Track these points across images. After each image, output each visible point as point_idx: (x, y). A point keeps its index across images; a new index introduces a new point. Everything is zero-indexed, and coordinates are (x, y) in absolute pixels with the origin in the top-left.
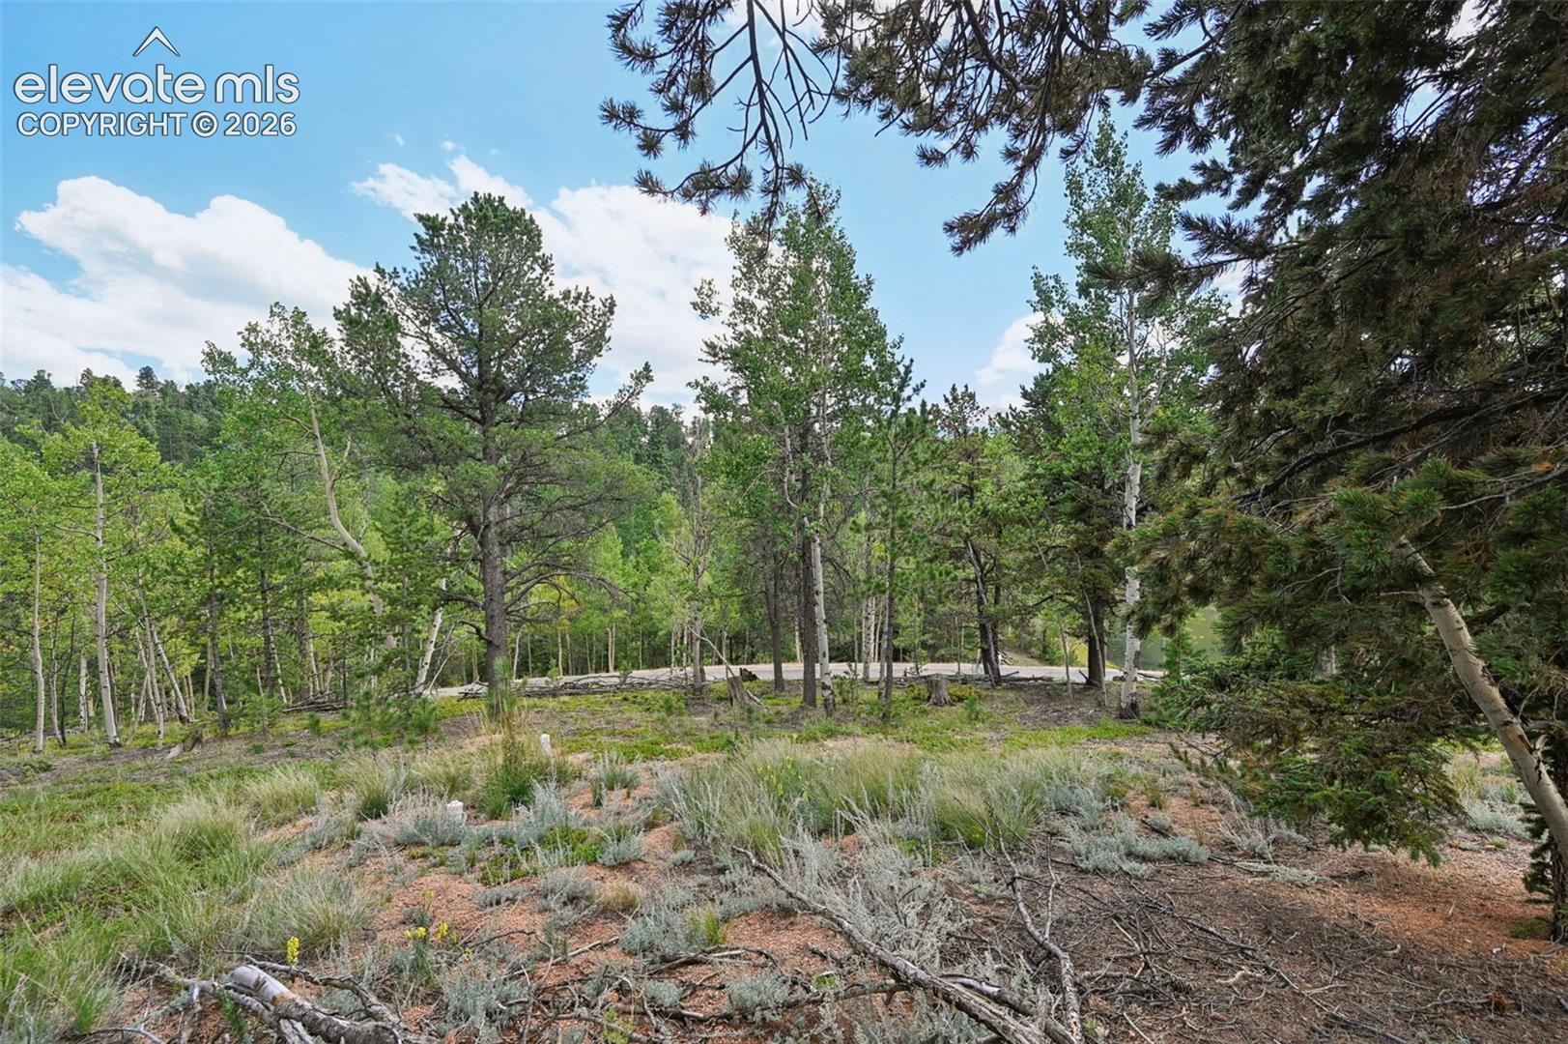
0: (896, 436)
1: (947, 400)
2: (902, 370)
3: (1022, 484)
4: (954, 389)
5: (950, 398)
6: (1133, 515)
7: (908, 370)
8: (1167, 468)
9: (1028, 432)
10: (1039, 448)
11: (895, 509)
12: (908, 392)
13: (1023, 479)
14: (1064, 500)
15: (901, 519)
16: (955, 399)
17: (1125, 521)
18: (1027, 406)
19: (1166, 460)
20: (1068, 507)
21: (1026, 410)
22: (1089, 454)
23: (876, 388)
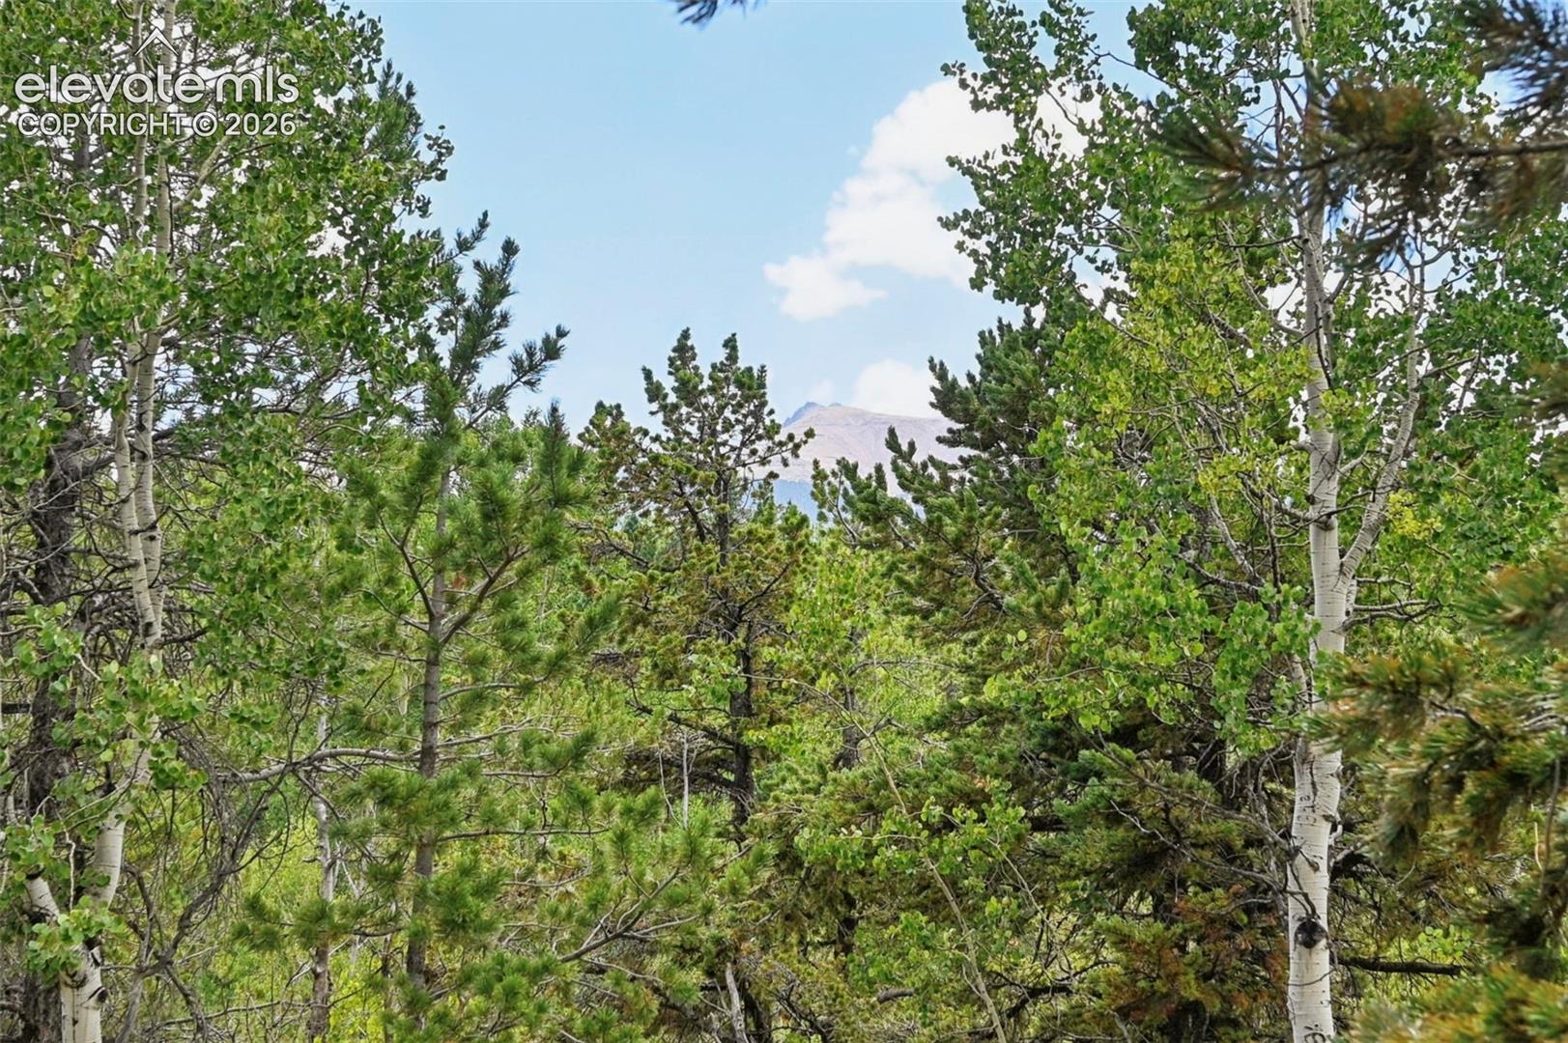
0: (442, 549)
1: (654, 392)
2: (469, 283)
3: (939, 745)
4: (683, 351)
5: (669, 383)
6: (1319, 886)
7: (494, 284)
8: (1423, 809)
9: (957, 546)
10: (991, 607)
11: (428, 848)
12: (493, 371)
13: (937, 724)
14: (1084, 818)
15: (454, 898)
16: (688, 391)
17: (1294, 910)
18: (952, 440)
19: (1420, 784)
20: (1095, 845)
21: (950, 455)
22: (1167, 659)
23: (362, 342)
